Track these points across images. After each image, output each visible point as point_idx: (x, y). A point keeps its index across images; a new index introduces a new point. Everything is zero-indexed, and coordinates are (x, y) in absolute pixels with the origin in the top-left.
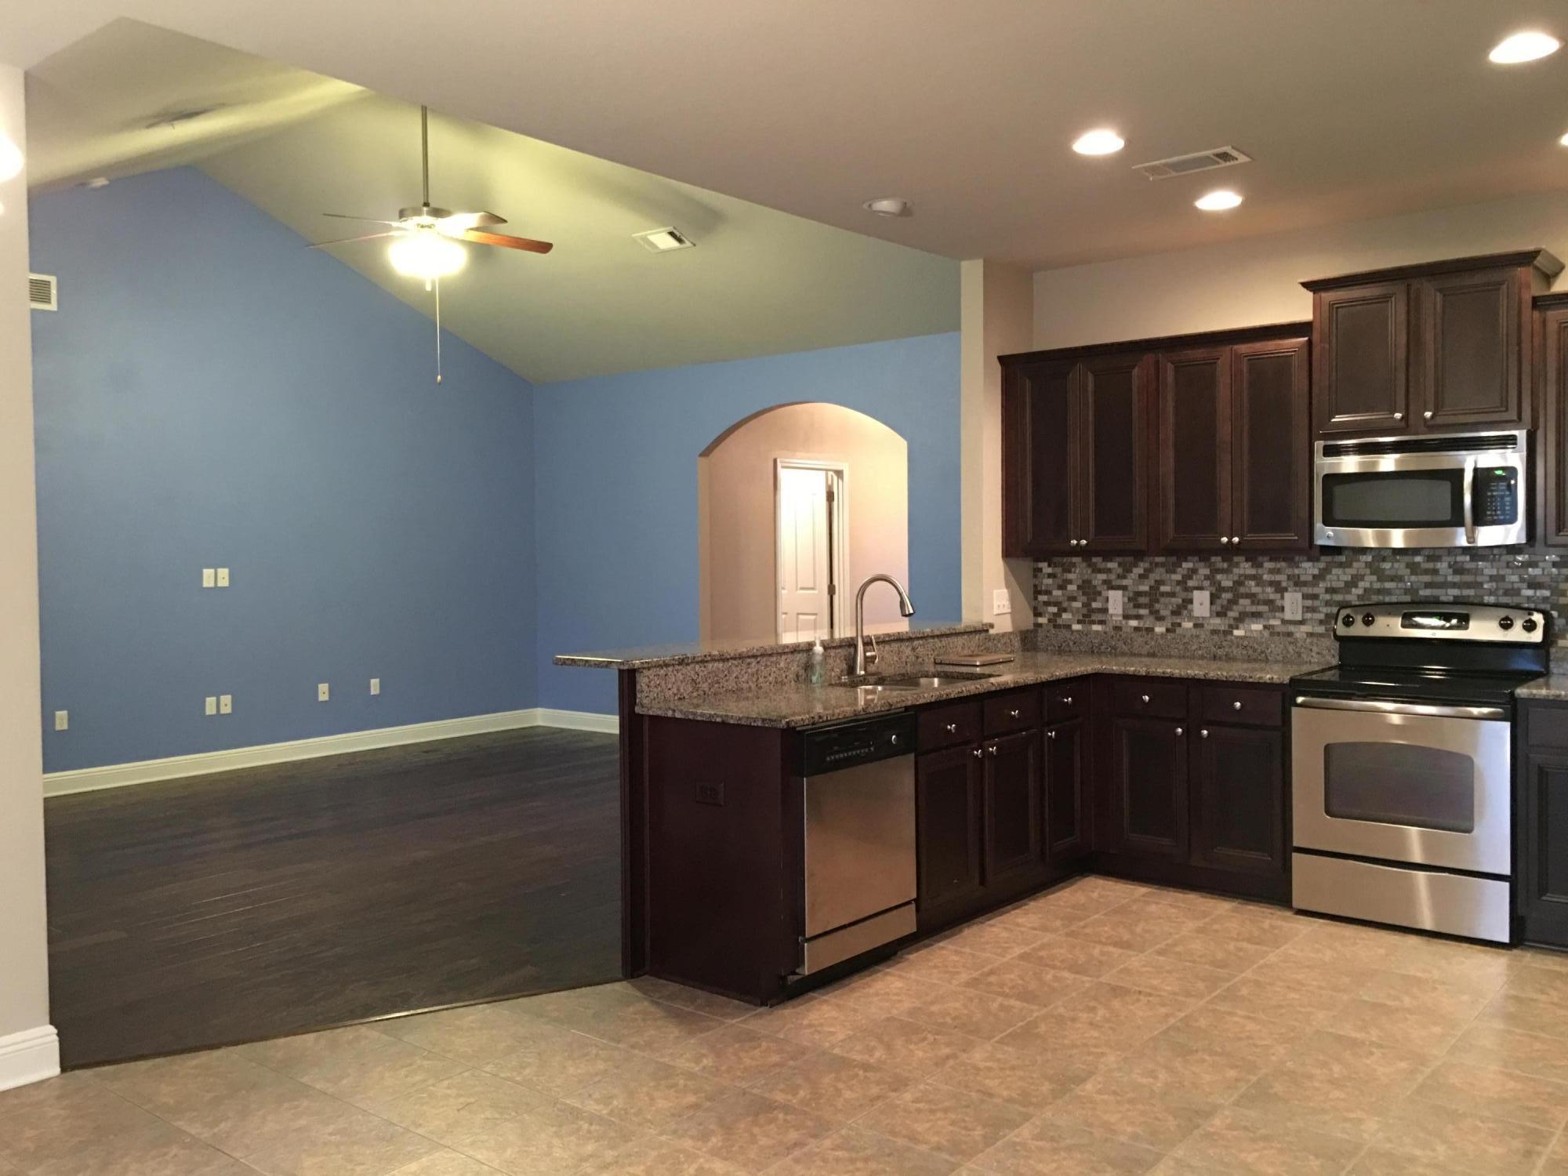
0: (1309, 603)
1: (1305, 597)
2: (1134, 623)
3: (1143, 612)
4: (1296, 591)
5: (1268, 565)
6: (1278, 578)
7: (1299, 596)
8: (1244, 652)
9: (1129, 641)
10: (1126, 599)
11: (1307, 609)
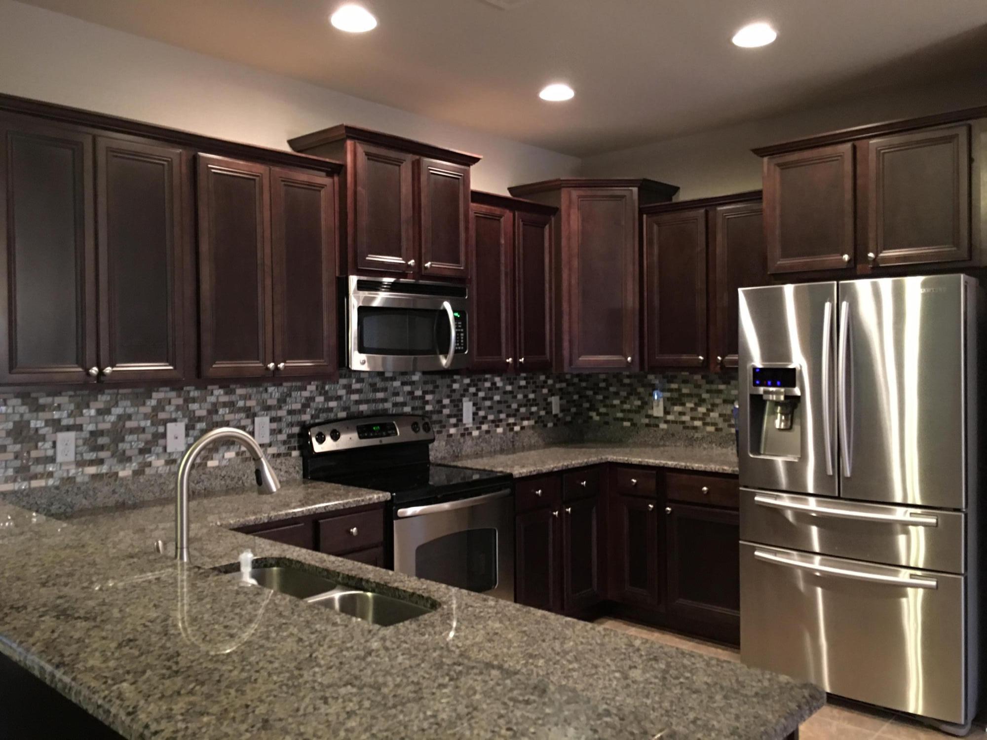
0: (274, 426)
1: (272, 420)
2: (92, 470)
3: (102, 455)
4: (263, 415)
5: (240, 391)
6: (249, 403)
7: (267, 419)
8: (223, 482)
9: (91, 493)
10: (80, 442)
11: (273, 432)
